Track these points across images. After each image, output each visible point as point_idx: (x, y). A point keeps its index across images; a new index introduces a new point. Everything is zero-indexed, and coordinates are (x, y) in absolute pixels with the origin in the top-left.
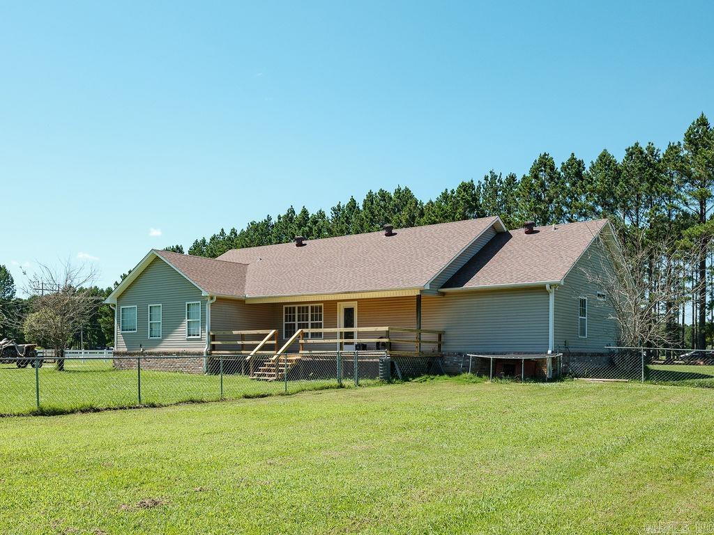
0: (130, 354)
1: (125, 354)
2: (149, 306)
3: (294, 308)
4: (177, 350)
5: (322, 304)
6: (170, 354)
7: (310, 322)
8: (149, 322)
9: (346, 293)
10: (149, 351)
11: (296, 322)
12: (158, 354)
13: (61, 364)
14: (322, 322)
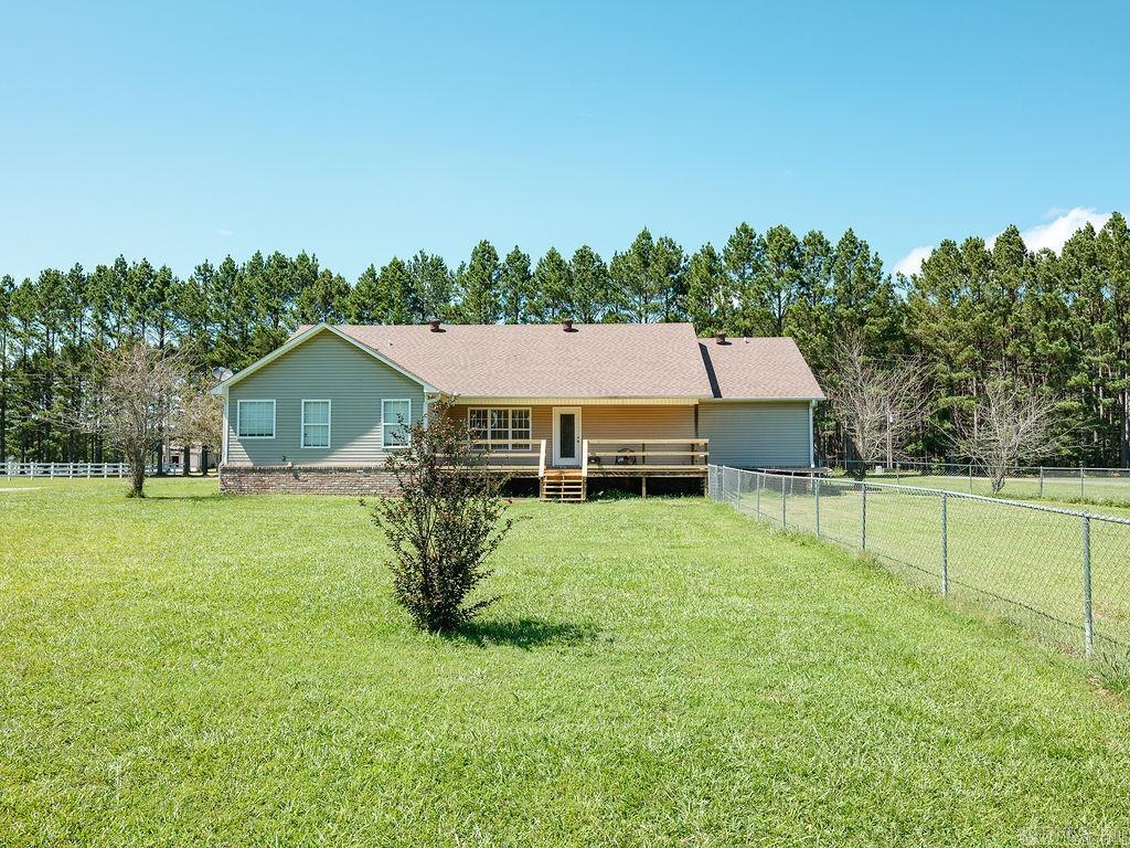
0: (260, 471)
1: (248, 471)
2: (303, 401)
3: (485, 412)
4: (366, 465)
5: (530, 409)
6: (353, 470)
7: (510, 430)
8: (303, 424)
9: (611, 398)
10: (308, 466)
11: (489, 430)
12: (320, 471)
13: (139, 486)
14: (530, 430)
